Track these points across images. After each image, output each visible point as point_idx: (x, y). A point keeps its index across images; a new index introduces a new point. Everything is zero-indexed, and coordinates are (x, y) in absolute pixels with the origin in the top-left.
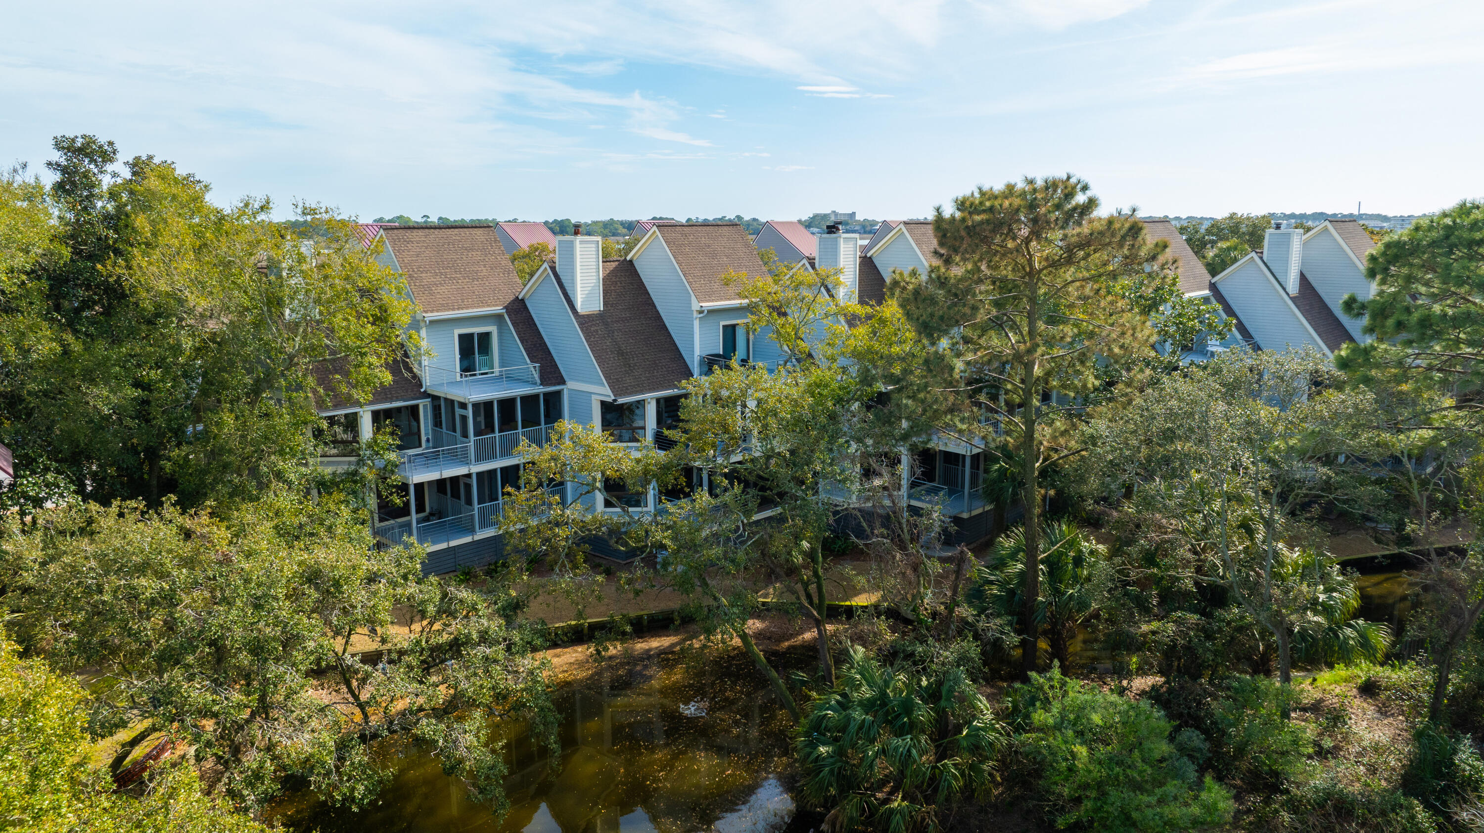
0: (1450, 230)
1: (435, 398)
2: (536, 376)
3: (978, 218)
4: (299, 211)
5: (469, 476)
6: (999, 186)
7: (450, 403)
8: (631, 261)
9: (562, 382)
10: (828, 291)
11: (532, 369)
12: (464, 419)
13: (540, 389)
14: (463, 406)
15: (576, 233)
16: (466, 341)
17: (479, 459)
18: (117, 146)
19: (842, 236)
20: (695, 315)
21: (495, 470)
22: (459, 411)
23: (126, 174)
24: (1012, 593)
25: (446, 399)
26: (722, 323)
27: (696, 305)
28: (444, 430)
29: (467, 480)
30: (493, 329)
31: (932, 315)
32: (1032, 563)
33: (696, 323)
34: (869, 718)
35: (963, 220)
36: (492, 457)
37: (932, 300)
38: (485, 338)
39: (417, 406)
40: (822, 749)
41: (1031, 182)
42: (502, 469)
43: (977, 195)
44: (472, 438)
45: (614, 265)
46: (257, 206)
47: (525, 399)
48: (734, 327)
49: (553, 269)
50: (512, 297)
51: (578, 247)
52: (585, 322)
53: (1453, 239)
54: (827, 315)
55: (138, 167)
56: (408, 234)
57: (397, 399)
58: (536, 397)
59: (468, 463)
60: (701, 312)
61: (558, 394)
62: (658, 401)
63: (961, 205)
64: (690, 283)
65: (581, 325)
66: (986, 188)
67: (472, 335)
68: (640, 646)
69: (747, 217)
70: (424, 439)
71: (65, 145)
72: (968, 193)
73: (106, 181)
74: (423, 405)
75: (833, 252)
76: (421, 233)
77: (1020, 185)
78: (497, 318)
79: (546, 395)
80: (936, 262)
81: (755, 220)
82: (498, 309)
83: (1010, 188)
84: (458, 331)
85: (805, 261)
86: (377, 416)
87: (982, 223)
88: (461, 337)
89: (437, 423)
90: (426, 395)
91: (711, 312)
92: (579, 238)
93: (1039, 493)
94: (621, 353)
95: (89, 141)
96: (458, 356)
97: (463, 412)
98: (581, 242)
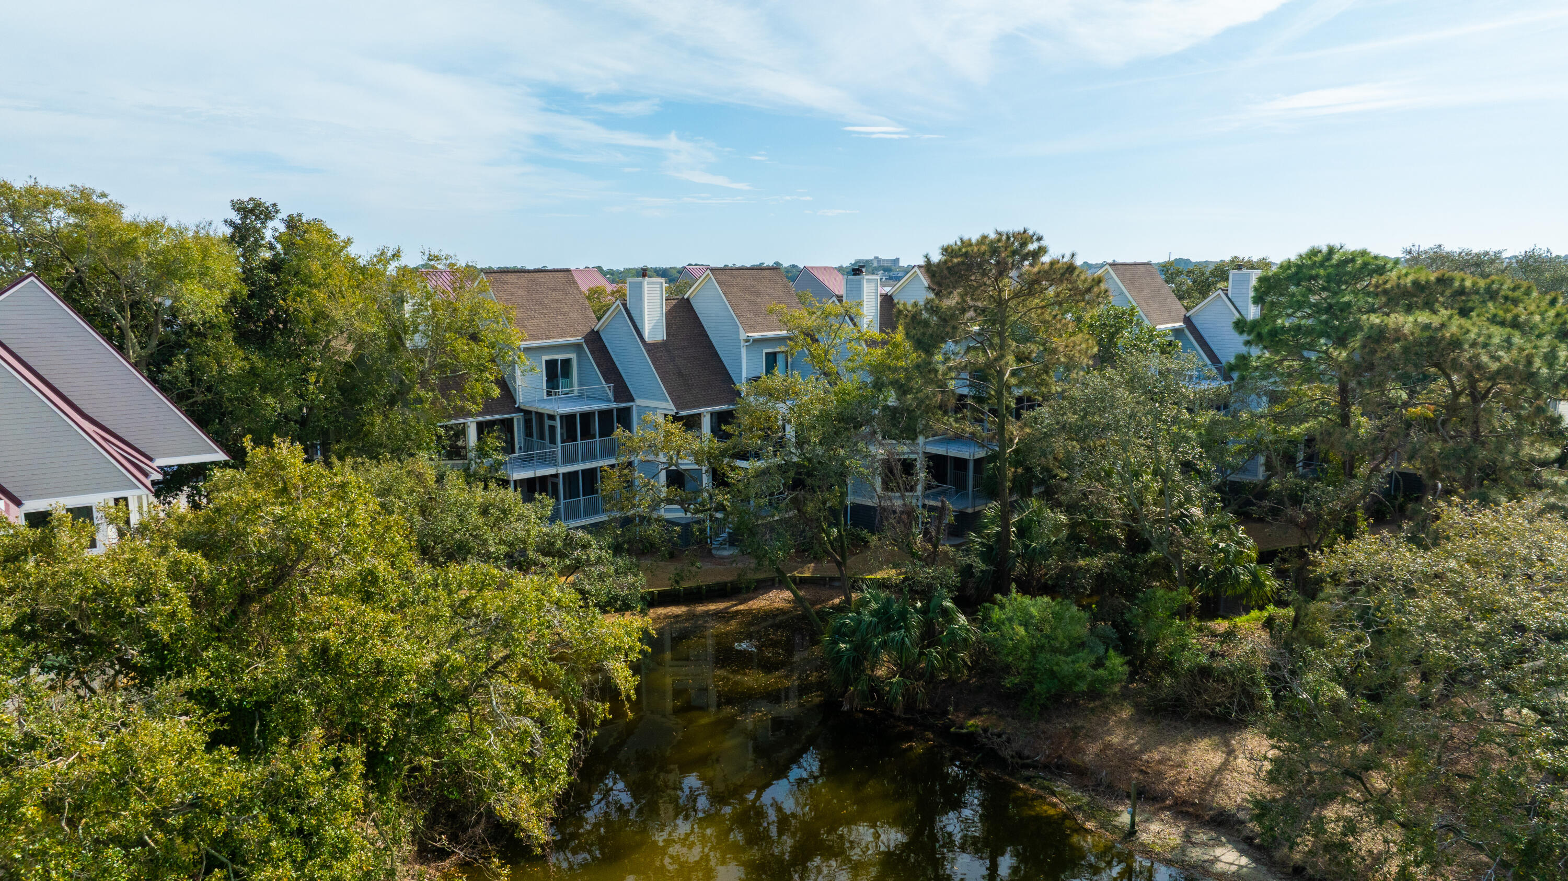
0: (1300, 267)
1: (527, 413)
2: (611, 395)
3: (955, 260)
4: (426, 258)
5: (556, 476)
6: (975, 237)
7: (540, 415)
8: (688, 299)
9: (633, 400)
10: (852, 319)
11: (607, 389)
12: (552, 429)
13: (614, 405)
14: (551, 417)
15: (644, 275)
16: (551, 365)
17: (565, 462)
18: (279, 207)
19: (866, 277)
20: (743, 343)
21: (577, 472)
22: (547, 422)
23: (282, 228)
24: (990, 548)
25: (537, 413)
26: (766, 351)
27: (743, 335)
28: (535, 439)
29: (555, 480)
30: (572, 356)
31: (924, 334)
32: (1006, 526)
33: (744, 351)
34: (875, 619)
35: (946, 262)
36: (575, 460)
37: (926, 323)
38: (567, 363)
39: (511, 420)
40: (842, 646)
41: (1000, 234)
42: (583, 471)
43: (959, 243)
44: (559, 444)
45: (674, 302)
46: (389, 254)
47: (602, 413)
48: (775, 354)
49: (624, 305)
50: (589, 330)
51: (646, 287)
52: (652, 348)
53: (1300, 275)
54: (850, 341)
55: (292, 223)
56: (504, 276)
57: (497, 413)
58: (611, 411)
59: (555, 465)
60: (747, 341)
61: (628, 410)
62: (712, 414)
63: (946, 250)
64: (738, 317)
65: (648, 351)
66: (966, 238)
67: (556, 361)
68: (700, 609)
69: (786, 264)
70: (517, 446)
71: (239, 207)
72: (952, 242)
73: (268, 235)
74: (517, 418)
75: (857, 291)
76: (514, 276)
77: (993, 236)
78: (577, 347)
79: (618, 410)
80: (932, 296)
81: (794, 266)
82: (578, 339)
83: (984, 237)
84: (545, 357)
85: (834, 299)
86: (481, 427)
87: (959, 264)
88: (548, 362)
89: (528, 433)
90: (519, 410)
91: (757, 341)
92: (647, 279)
93: (1010, 472)
94: (680, 374)
95: (258, 204)
96: (545, 378)
97: (552, 423)
98: (649, 283)
